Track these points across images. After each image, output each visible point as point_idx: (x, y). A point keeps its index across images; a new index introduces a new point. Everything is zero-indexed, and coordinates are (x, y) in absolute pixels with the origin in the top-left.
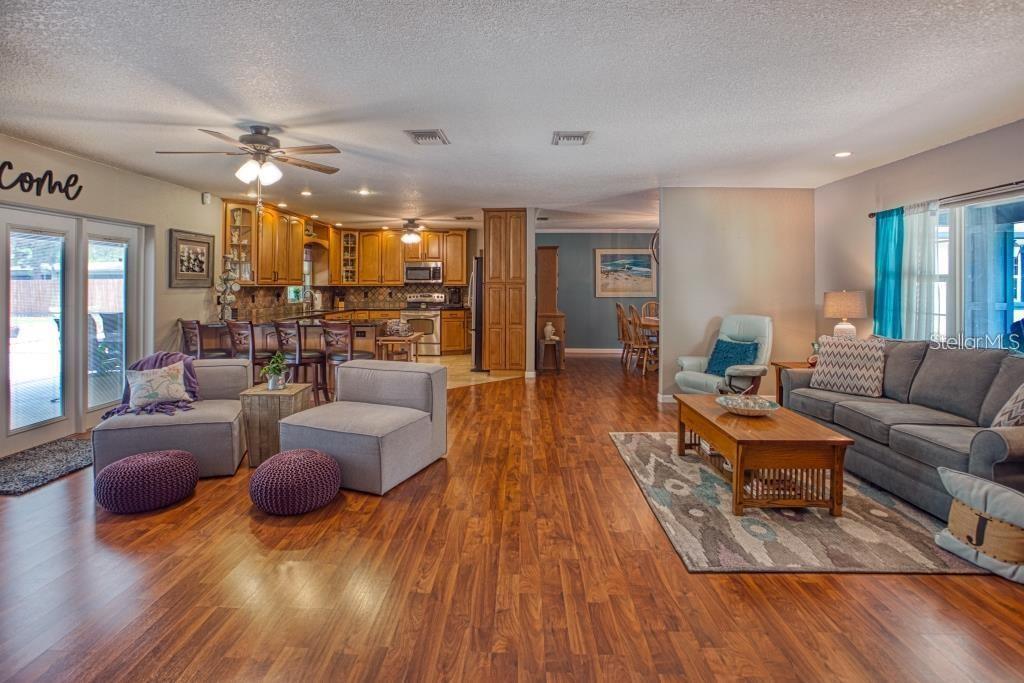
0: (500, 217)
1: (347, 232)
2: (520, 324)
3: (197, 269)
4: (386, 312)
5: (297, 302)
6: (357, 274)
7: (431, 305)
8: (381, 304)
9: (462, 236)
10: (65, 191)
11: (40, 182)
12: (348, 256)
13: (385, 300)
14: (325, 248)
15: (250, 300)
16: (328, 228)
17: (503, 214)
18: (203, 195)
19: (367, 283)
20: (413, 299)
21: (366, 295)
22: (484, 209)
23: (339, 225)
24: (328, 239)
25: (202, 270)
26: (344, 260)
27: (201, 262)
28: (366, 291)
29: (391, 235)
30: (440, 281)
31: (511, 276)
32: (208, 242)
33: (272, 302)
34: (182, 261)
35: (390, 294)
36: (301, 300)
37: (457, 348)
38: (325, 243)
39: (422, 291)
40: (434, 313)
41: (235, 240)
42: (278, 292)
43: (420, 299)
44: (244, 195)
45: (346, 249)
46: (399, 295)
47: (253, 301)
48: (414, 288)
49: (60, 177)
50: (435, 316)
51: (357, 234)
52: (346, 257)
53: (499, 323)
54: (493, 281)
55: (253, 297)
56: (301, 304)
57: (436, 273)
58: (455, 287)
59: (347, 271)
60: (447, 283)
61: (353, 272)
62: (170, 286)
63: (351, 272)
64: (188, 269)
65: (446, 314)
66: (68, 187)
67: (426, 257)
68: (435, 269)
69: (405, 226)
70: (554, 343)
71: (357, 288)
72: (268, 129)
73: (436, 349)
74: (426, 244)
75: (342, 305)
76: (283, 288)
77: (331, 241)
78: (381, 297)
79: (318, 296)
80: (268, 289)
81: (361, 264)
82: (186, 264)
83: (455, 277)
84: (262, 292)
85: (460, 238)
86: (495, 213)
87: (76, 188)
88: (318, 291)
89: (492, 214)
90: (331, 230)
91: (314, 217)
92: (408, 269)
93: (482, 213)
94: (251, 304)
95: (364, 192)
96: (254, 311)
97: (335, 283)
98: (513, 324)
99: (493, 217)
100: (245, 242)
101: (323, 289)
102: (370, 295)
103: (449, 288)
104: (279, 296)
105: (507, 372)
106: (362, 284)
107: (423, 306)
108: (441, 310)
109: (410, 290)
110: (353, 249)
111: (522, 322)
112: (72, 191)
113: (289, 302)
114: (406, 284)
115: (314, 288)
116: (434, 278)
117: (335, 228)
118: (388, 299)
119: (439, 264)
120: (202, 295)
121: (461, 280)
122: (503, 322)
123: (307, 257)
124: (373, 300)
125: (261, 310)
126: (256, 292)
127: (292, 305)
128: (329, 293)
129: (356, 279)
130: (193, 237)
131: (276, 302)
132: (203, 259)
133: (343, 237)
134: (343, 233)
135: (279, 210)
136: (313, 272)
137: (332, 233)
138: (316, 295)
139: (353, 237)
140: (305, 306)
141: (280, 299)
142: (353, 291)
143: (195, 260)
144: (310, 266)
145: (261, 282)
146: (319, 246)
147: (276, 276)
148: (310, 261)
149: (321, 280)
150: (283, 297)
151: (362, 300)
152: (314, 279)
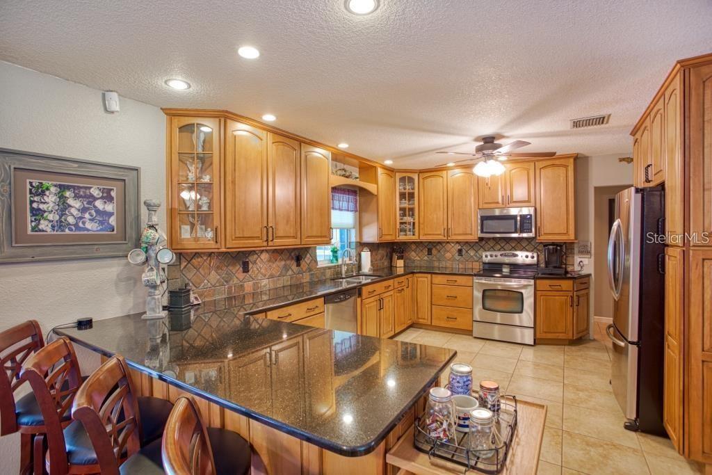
1: (404, 175)
3: (89, 225)
4: (454, 278)
5: (335, 264)
6: (417, 226)
7: (516, 269)
8: (448, 266)
9: (566, 167)
12: (406, 204)
13: (453, 259)
14: (372, 194)
15: (239, 269)
16: (375, 167)
18: (104, 95)
19: (430, 238)
20: (488, 259)
21: (430, 252)
23: (388, 163)
24: (376, 182)
25: (109, 228)
26: (401, 209)
27: (106, 213)
28: (430, 247)
29: (458, 173)
30: (531, 235)
33: (286, 268)
35: (460, 251)
36: (340, 261)
37: (561, 336)
38: (371, 187)
39: (503, 248)
40: (524, 282)
42: (299, 255)
43: (500, 259)
45: (402, 196)
46: (472, 253)
47: (246, 270)
48: (491, 243)
50: (525, 287)
51: (415, 177)
52: (403, 206)
55: (245, 266)
56: (340, 266)
57: (525, 222)
58: (553, 244)
59: (405, 223)
60: (543, 238)
61: (413, 224)
63: (410, 223)
65: (545, 284)
67: (511, 201)
68: (523, 217)
69: (479, 150)
71: (419, 244)
73: (528, 337)
74: (509, 182)
75: (400, 263)
76: (307, 250)
77: (381, 185)
78: (448, 255)
79: (366, 256)
80: (278, 253)
81: (422, 214)
83: (555, 227)
84: (263, 257)
85: (562, 170)
88: (365, 249)
90: (380, 171)
91: (343, 146)
92: (484, 219)
94: (241, 275)
97: (389, 239)
100: (206, 179)
101: (373, 247)
102: (434, 251)
103: (546, 245)
104: (298, 259)
106: (423, 238)
107: (506, 270)
108: (535, 278)
109: (487, 246)
110: (411, 196)
113: (320, 265)
114: (481, 239)
115: (362, 245)
116: (522, 231)
117: (385, 168)
118: (457, 257)
119: (531, 211)
120: (111, 270)
121: (567, 233)
123: (351, 205)
124: (439, 260)
125: (265, 282)
126: (252, 258)
127: (325, 268)
128: (382, 252)
129: (417, 233)
130: (73, 168)
131: (294, 267)
132: (109, 207)
133: (398, 181)
134: (398, 176)
135: (274, 130)
136: (360, 225)
137: (381, 174)
138: (363, 254)
139: (411, 180)
140: (344, 269)
141: (302, 263)
142: (413, 247)
143: (76, 204)
144: (355, 218)
145: (233, 245)
146: (363, 191)
147: (269, 231)
148: (356, 211)
149: (371, 235)
150: (307, 260)
151: (426, 258)
152: (360, 234)
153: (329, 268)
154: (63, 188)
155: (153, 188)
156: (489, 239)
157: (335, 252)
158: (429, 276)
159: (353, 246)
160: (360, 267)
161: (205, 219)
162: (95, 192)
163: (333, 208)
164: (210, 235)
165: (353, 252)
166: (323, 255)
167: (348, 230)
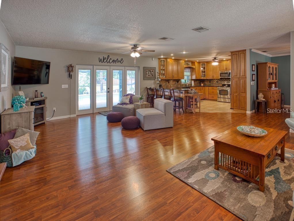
0: (237, 54)
2: (245, 93)
3: (151, 75)
5: (185, 83)
6: (206, 76)
8: (214, 85)
10: (120, 62)
11: (116, 61)
12: (203, 70)
13: (215, 84)
14: (194, 68)
15: (168, 83)
16: (195, 62)
17: (237, 53)
18: (152, 58)
19: (210, 78)
21: (210, 82)
22: (230, 52)
24: (195, 65)
25: (153, 76)
27: (152, 74)
28: (210, 80)
31: (241, 75)
32: (154, 69)
33: (176, 83)
34: (147, 74)
35: (217, 82)
38: (194, 67)
39: (227, 81)
41: (162, 68)
42: (178, 81)
43: (226, 83)
44: (160, 57)
46: (220, 82)
47: (169, 83)
48: (224, 80)
49: (119, 59)
50: (228, 89)
51: (206, 63)
53: (237, 92)
54: (235, 77)
55: (169, 82)
56: (186, 84)
59: (203, 75)
61: (205, 75)
62: (144, 80)
63: (204, 75)
64: (149, 75)
66: (121, 61)
69: (213, 60)
70: (261, 101)
72: (137, 45)
75: (202, 85)
76: (180, 80)
78: (214, 83)
79: (193, 82)
80: (174, 80)
81: (207, 72)
82: (148, 74)
84: (172, 81)
86: (235, 53)
87: (122, 61)
88: (193, 81)
89: (233, 53)
90: (196, 63)
91: (186, 60)
93: (230, 53)
94: (168, 84)
95: (184, 53)
96: (169, 86)
97: (198, 78)
98: (242, 93)
99: (234, 54)
100: (164, 68)
101: (195, 80)
102: (211, 82)
104: (178, 82)
105: (240, 110)
106: (208, 78)
111: (245, 92)
112: (122, 62)
114: (221, 78)
115: (192, 80)
116: (229, 76)
118: (216, 83)
120: (153, 81)
122: (238, 92)
123: (189, 71)
124: (212, 84)
125: (172, 86)
126: (170, 81)
127: (183, 84)
128: (197, 82)
129: (206, 77)
130: (150, 68)
131: (177, 83)
132: (153, 73)
133: (201, 64)
134: (201, 63)
135: (174, 59)
136: (192, 75)
137: (196, 64)
138: (192, 82)
139: (204, 64)
140: (187, 85)
141: (179, 83)
142: (206, 81)
143: (150, 73)
144: (190, 73)
145: (168, 78)
146: (192, 68)
147: (173, 77)
148: (190, 72)
149: (194, 77)
150: (179, 82)
151: (209, 83)
152: (192, 78)
153: (184, 84)
154: (149, 71)
155: (157, 70)
156: (224, 78)
157: (185, 81)
158: (208, 87)
159: (190, 80)
160: (191, 85)
161: (164, 74)
162: (151, 71)
163: (185, 72)
164: (164, 77)
165: (190, 81)
166: (183, 81)
167: (189, 76)
